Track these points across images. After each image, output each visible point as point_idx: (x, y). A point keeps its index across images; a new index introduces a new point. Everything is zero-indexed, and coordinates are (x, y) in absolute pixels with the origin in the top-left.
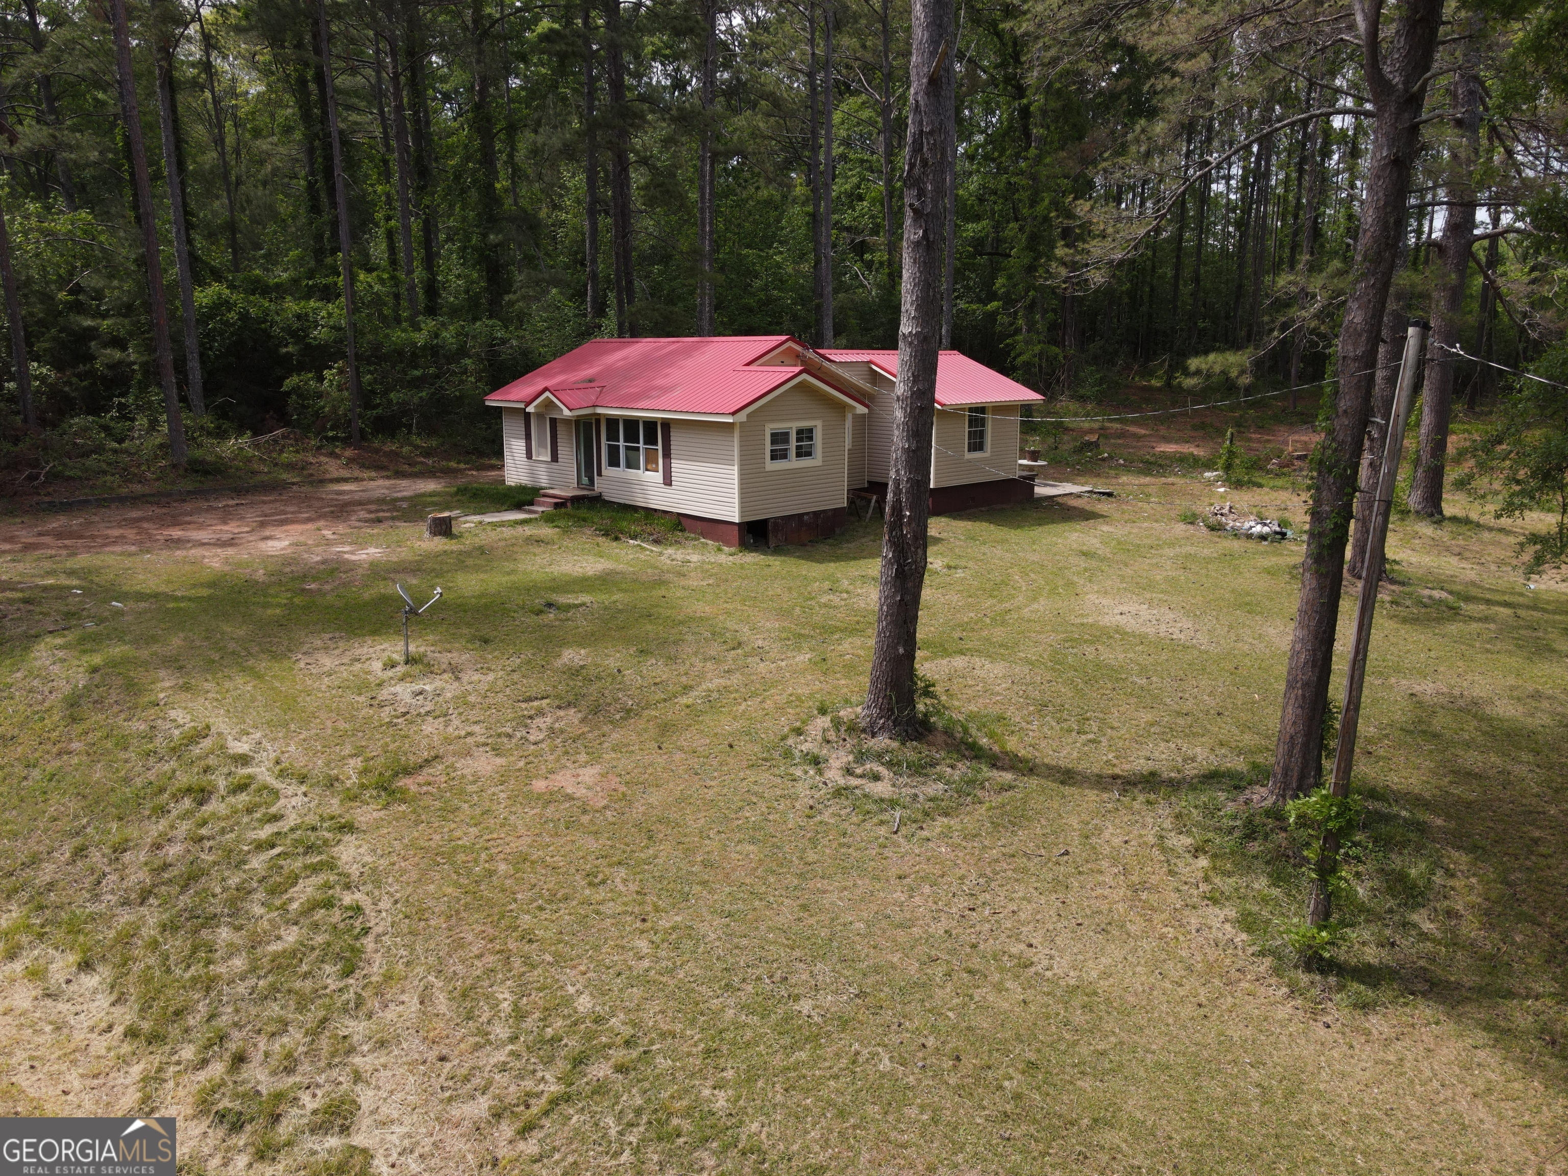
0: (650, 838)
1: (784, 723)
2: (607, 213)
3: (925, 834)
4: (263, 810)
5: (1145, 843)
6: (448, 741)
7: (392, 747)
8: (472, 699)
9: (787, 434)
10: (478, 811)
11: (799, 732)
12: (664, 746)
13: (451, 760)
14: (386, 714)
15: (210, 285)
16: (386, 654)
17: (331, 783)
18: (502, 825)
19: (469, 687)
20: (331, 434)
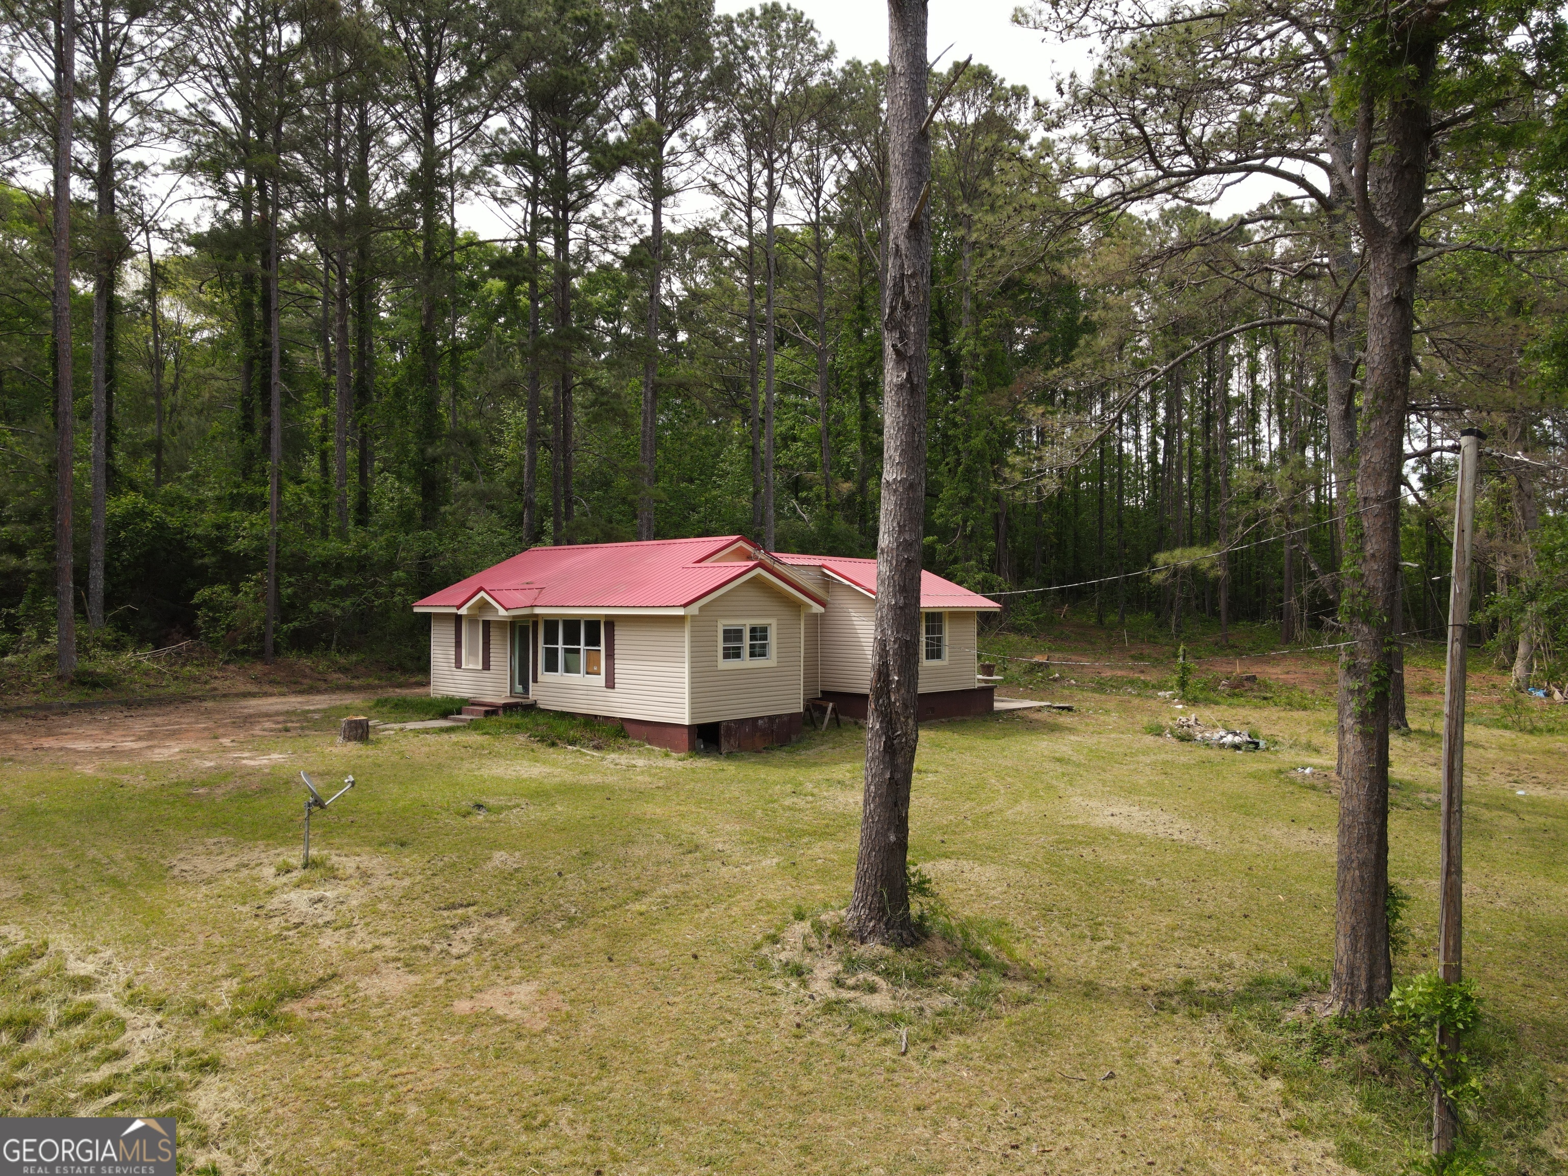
0: (603, 1067)
1: (757, 931)
2: (547, 446)
3: (939, 1055)
4: (102, 1046)
5: (1201, 1063)
6: (350, 956)
7: (279, 964)
8: (383, 907)
9: (740, 631)
10: (383, 1040)
11: (774, 940)
12: (615, 957)
13: (353, 978)
14: (274, 926)
15: (126, 495)
16: (281, 859)
17: (196, 1010)
18: (414, 1057)
19: (380, 894)
20: (241, 647)
